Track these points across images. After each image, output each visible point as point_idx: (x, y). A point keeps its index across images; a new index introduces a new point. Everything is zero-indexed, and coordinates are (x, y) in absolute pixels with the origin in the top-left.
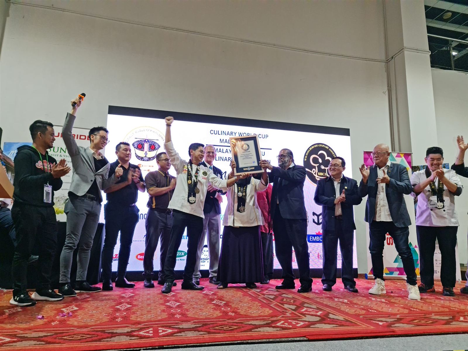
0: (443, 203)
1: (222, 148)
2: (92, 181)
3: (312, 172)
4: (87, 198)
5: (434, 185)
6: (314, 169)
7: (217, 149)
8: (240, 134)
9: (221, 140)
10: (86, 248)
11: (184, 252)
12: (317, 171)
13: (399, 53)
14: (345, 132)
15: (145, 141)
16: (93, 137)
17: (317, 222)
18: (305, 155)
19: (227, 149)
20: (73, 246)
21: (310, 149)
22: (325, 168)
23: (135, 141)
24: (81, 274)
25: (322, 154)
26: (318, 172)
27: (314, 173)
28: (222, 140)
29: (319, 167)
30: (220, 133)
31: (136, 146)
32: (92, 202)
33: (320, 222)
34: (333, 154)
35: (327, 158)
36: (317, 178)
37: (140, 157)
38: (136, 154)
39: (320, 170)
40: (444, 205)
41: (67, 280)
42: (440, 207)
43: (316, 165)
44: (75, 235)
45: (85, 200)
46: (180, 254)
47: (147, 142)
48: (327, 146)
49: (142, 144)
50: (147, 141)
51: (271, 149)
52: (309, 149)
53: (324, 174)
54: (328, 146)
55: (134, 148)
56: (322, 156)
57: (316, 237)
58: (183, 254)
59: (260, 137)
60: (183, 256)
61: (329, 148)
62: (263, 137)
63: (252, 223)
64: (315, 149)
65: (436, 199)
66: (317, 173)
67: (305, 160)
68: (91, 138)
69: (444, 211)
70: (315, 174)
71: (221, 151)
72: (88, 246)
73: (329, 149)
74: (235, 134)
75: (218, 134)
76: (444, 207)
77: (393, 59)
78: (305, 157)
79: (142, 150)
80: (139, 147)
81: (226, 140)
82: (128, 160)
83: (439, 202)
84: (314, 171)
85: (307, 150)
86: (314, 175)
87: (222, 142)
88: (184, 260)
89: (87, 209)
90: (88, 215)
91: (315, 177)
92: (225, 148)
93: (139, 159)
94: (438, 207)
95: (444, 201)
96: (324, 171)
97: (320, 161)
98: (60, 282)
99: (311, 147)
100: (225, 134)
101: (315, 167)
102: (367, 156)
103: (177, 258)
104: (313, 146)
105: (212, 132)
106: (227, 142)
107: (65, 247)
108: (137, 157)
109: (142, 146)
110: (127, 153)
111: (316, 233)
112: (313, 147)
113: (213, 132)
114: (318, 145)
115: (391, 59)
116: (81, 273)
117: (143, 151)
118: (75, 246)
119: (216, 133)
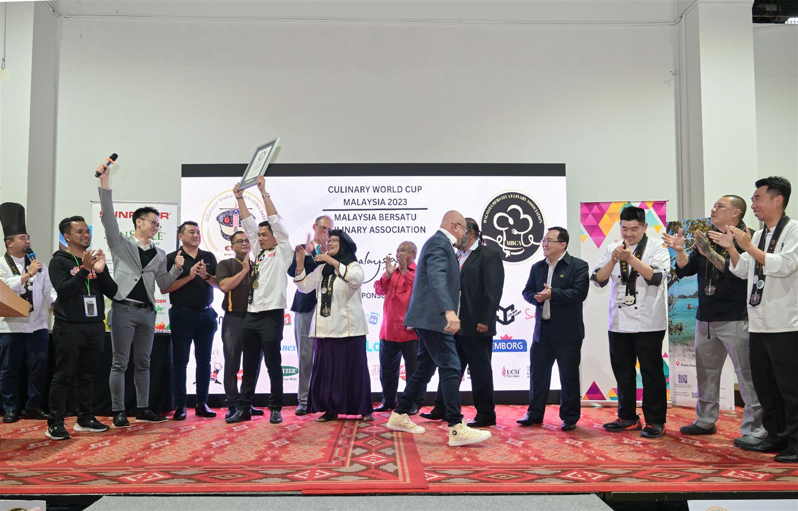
0: (635, 297)
1: (346, 213)
2: (136, 280)
3: (497, 241)
4: (131, 306)
5: (627, 268)
6: (499, 236)
7: (340, 215)
8: (376, 188)
9: (345, 200)
10: (141, 368)
11: (295, 368)
12: (505, 240)
13: (691, 8)
14: (558, 170)
15: (234, 211)
16: (139, 222)
17: (503, 320)
18: (485, 214)
19: (355, 215)
20: (121, 367)
21: (494, 203)
22: (520, 233)
23: (220, 213)
24: (141, 400)
25: (515, 210)
26: (507, 239)
27: (499, 243)
28: (347, 201)
29: (509, 233)
30: (344, 190)
31: (221, 220)
32: (139, 311)
33: (508, 320)
34: (534, 208)
35: (523, 216)
36: (505, 250)
37: (227, 235)
38: (222, 231)
39: (510, 237)
40: (635, 300)
41: (119, 408)
42: (629, 303)
43: (503, 229)
44: (121, 353)
45: (129, 309)
46: (290, 371)
47: (236, 213)
48: (523, 195)
49: (229, 217)
50: (236, 211)
51: (427, 209)
52: (491, 203)
53: (517, 243)
54: (525, 196)
55: (220, 223)
56: (514, 214)
57: (500, 343)
58: (294, 371)
59: (408, 190)
60: (294, 374)
61: (528, 198)
62: (414, 190)
63: (341, 333)
64: (502, 203)
65: (625, 290)
66: (506, 242)
67: (485, 221)
68: (137, 223)
69: (636, 308)
70: (502, 243)
71: (346, 218)
72: (144, 366)
73: (527, 200)
74: (368, 189)
75: (341, 192)
76: (635, 302)
77: (683, 18)
78: (484, 217)
79: (230, 226)
80: (225, 221)
81: (354, 200)
82: (197, 246)
83: (629, 294)
84: (499, 239)
85: (489, 205)
86: (500, 245)
87: (347, 204)
88: (295, 379)
89: (133, 320)
90: (136, 327)
91: (502, 248)
92: (352, 213)
93: (227, 239)
94: (627, 303)
95: (637, 293)
96: (517, 238)
97: (511, 221)
98: (113, 410)
99: (495, 199)
100: (352, 191)
101: (501, 233)
102: (586, 210)
103: (284, 377)
104: (498, 197)
105: (331, 190)
106: (355, 203)
107: (113, 368)
108: (223, 236)
109: (230, 219)
110: (194, 236)
111: (501, 337)
112: (498, 200)
113: (333, 189)
114: (508, 197)
115: (680, 19)
116: (141, 398)
117: (232, 226)
118: (124, 368)
119: (337, 190)
